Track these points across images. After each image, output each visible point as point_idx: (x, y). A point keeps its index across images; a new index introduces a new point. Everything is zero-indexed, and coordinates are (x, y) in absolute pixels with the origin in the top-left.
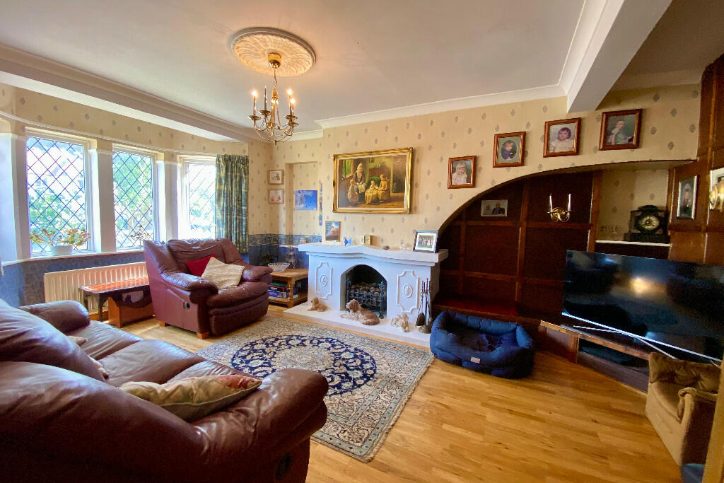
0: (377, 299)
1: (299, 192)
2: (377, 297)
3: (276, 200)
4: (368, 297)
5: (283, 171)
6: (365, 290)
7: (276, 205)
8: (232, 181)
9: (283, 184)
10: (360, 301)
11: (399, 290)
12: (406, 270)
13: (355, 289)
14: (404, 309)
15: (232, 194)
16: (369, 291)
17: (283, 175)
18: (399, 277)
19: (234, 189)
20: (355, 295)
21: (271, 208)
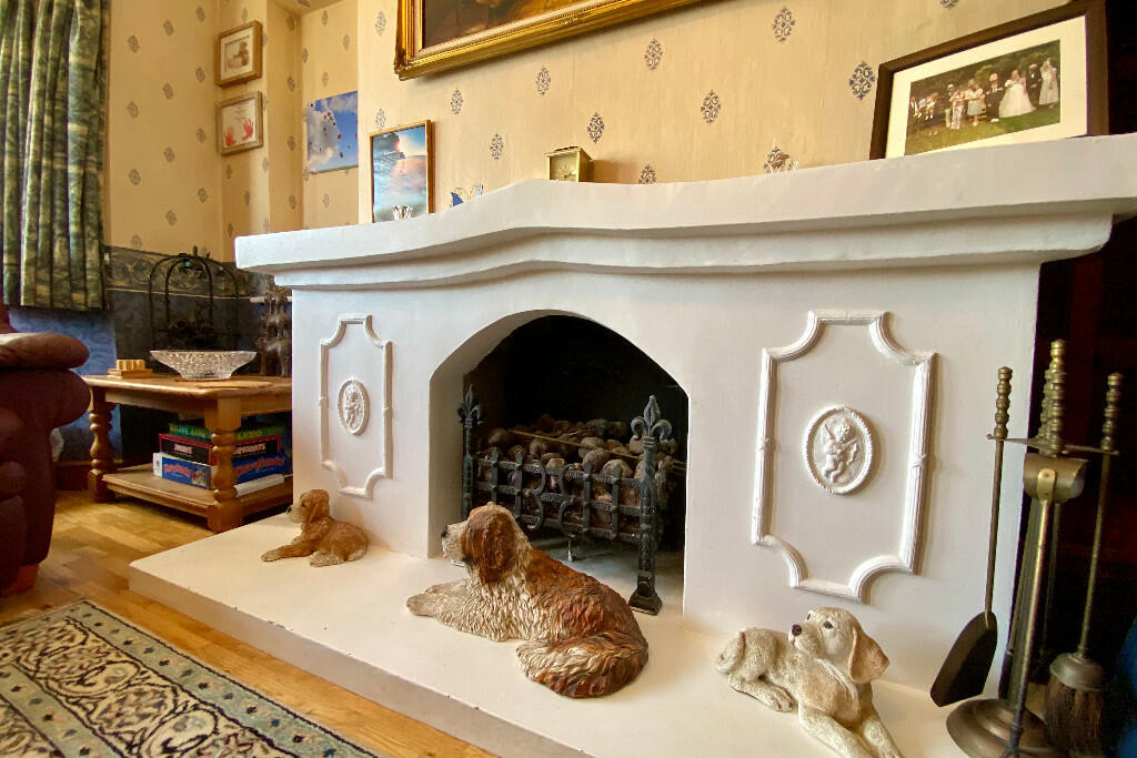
0: (621, 500)
1: (318, 106)
2: (620, 490)
3: (238, 140)
4: (571, 486)
5: (258, 27)
6: (553, 448)
7: (240, 157)
8: (31, 26)
9: (256, 76)
10: (527, 507)
11: (771, 449)
12: (833, 313)
13: (505, 450)
14: (804, 573)
15: (28, 74)
16: (572, 456)
17: (259, 41)
18: (775, 364)
19: (37, 54)
20: (503, 476)
21: (229, 172)
